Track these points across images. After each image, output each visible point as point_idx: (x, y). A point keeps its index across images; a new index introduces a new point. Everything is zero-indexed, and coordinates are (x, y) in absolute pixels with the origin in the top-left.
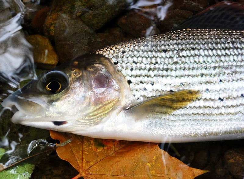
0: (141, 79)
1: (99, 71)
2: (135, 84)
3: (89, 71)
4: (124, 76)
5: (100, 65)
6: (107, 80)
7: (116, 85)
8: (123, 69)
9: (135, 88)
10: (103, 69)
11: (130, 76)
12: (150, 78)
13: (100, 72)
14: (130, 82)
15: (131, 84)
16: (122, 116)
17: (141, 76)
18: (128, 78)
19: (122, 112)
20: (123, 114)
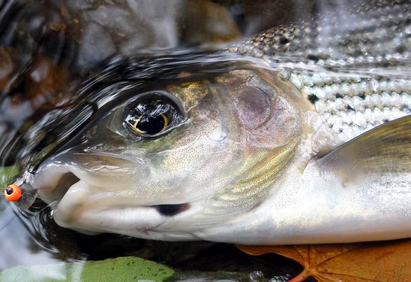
0: (335, 88)
1: (245, 82)
2: (326, 102)
3: (222, 85)
4: (298, 88)
5: (244, 71)
6: (268, 99)
7: (290, 107)
8: (292, 75)
9: (328, 108)
10: (251, 77)
11: (312, 87)
12: (354, 86)
13: (247, 84)
14: (313, 99)
15: (317, 103)
16: (311, 172)
17: (334, 83)
18: (308, 91)
19: (311, 165)
20: (314, 168)
